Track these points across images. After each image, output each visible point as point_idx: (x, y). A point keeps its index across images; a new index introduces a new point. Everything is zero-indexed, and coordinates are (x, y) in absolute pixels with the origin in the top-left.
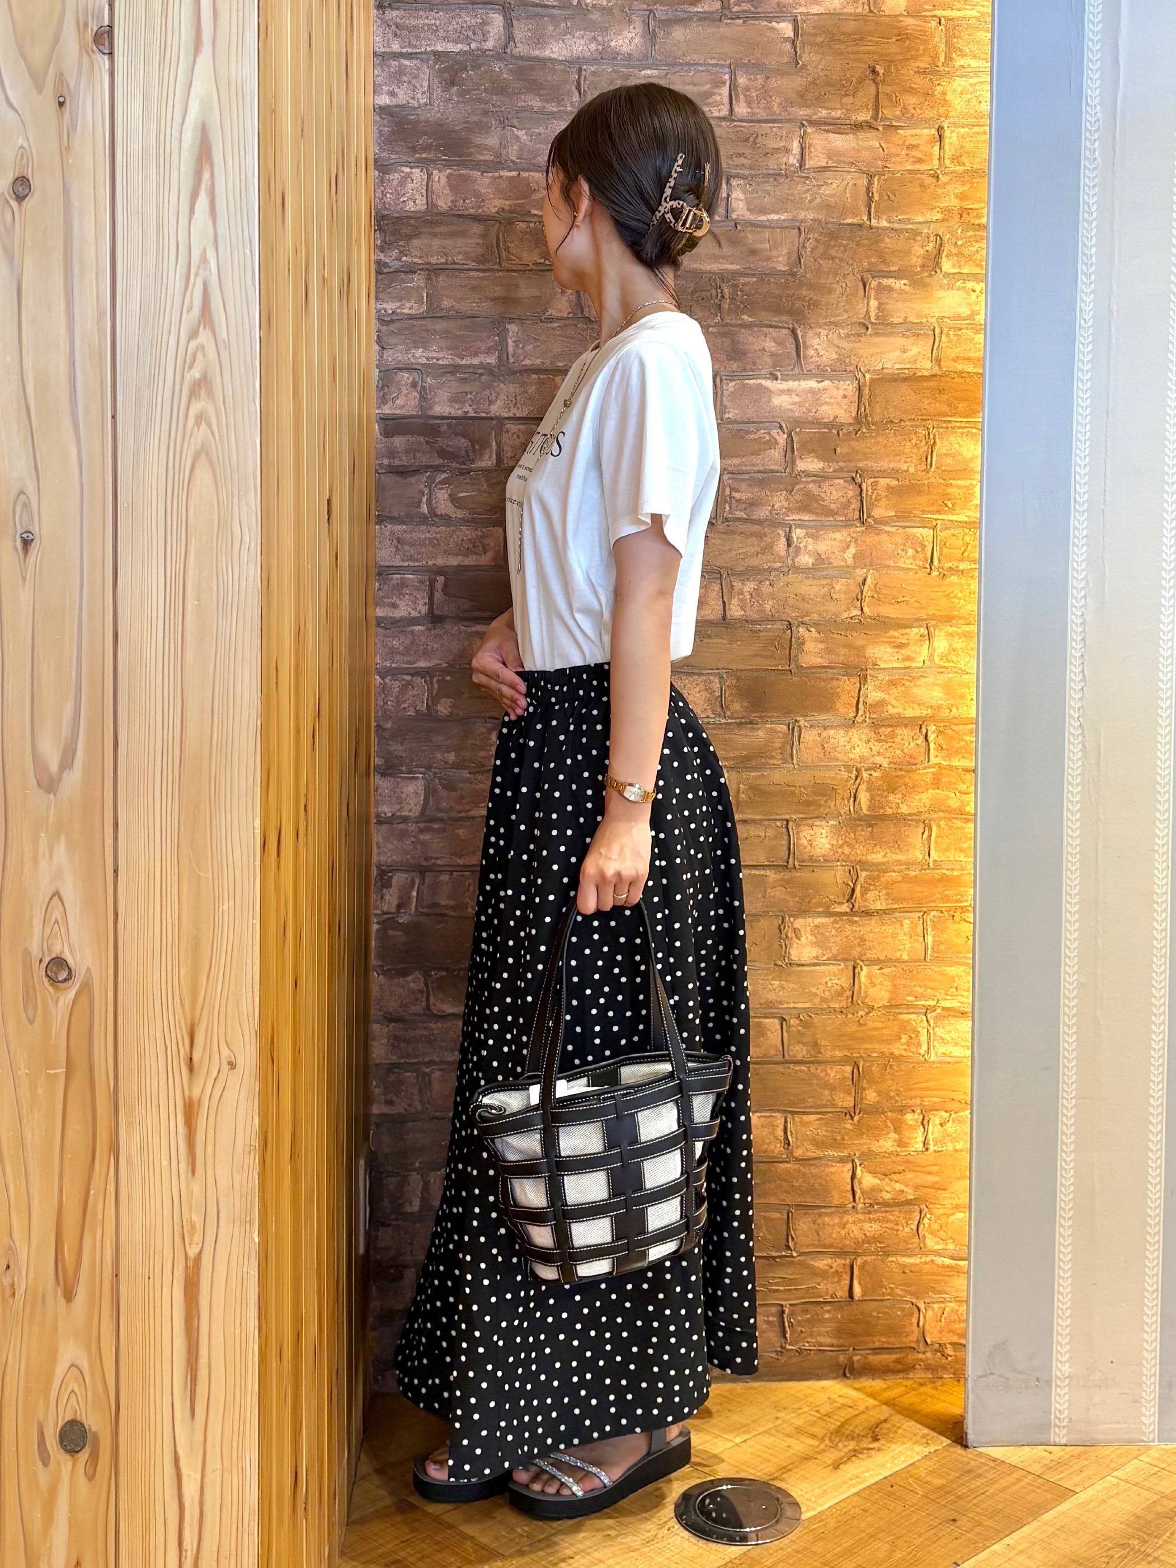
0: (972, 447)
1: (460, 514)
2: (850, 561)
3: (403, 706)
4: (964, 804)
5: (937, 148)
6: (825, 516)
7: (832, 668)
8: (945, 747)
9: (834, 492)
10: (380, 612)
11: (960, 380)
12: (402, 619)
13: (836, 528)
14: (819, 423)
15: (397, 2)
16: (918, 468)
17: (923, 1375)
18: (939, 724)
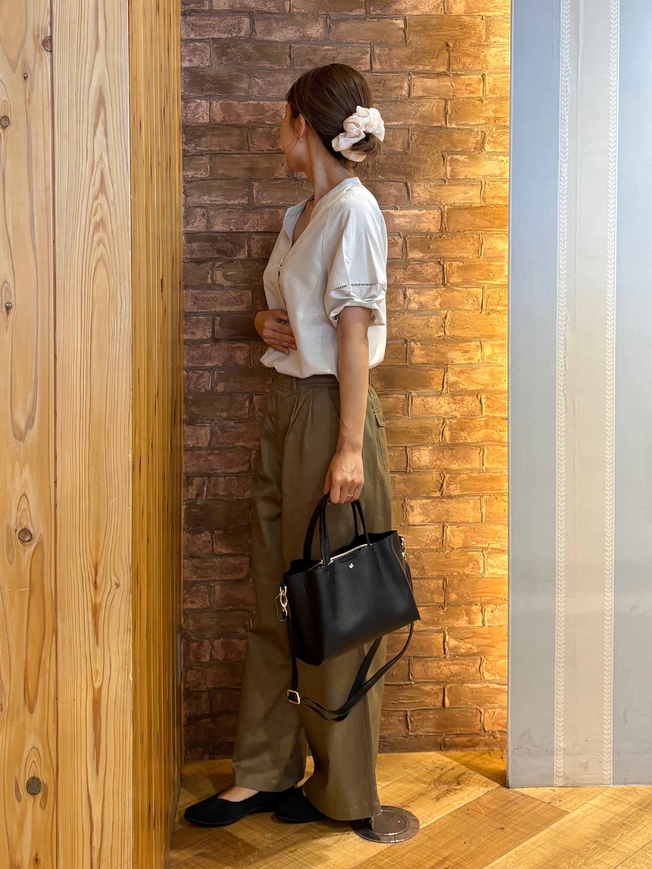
0: (503, 245)
1: (228, 284)
2: (438, 306)
3: (198, 387)
4: (501, 437)
5: (482, 85)
6: (425, 282)
7: (429, 364)
8: (490, 406)
9: (429, 270)
10: (186, 337)
11: (497, 209)
12: (198, 340)
13: (430, 288)
14: (420, 233)
15: (192, 12)
16: (474, 256)
17: (483, 749)
18: (487, 394)
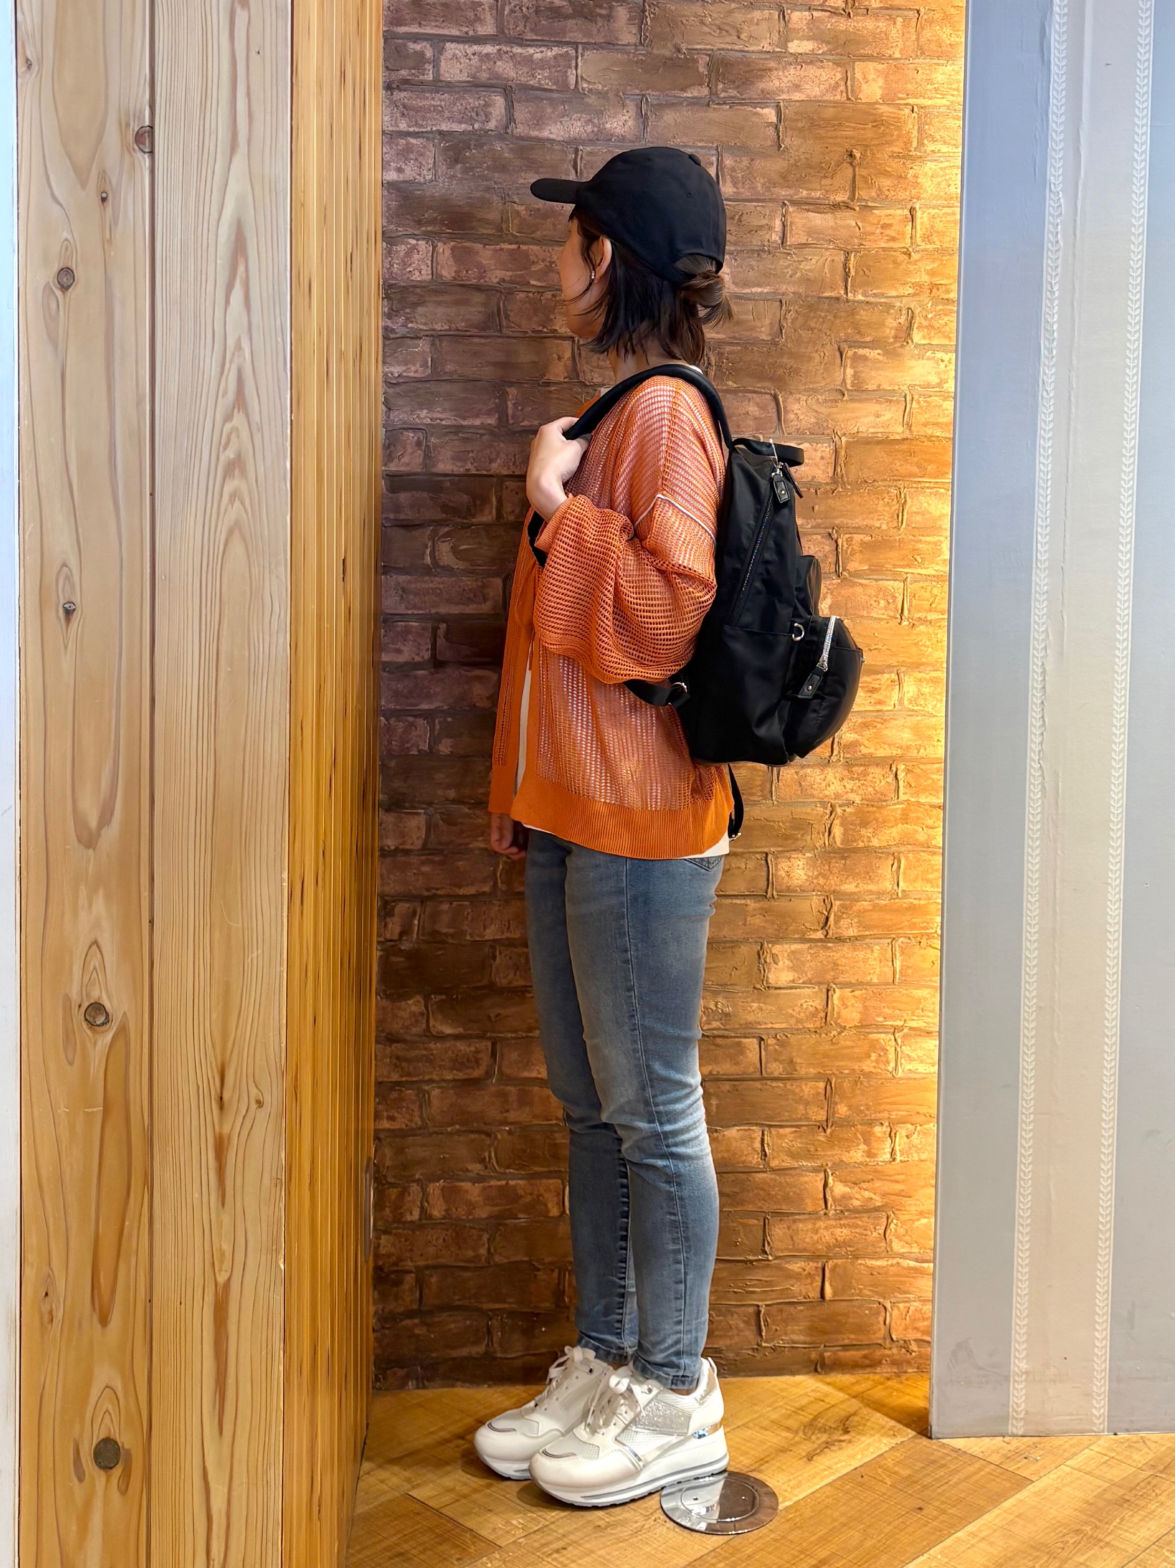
0: (940, 506)
1: (461, 565)
3: (407, 745)
4: (930, 838)
5: (909, 227)
8: (913, 784)
9: (812, 547)
10: (385, 657)
11: (931, 444)
12: (405, 664)
15: (404, 84)
16: (891, 525)
18: (908, 764)
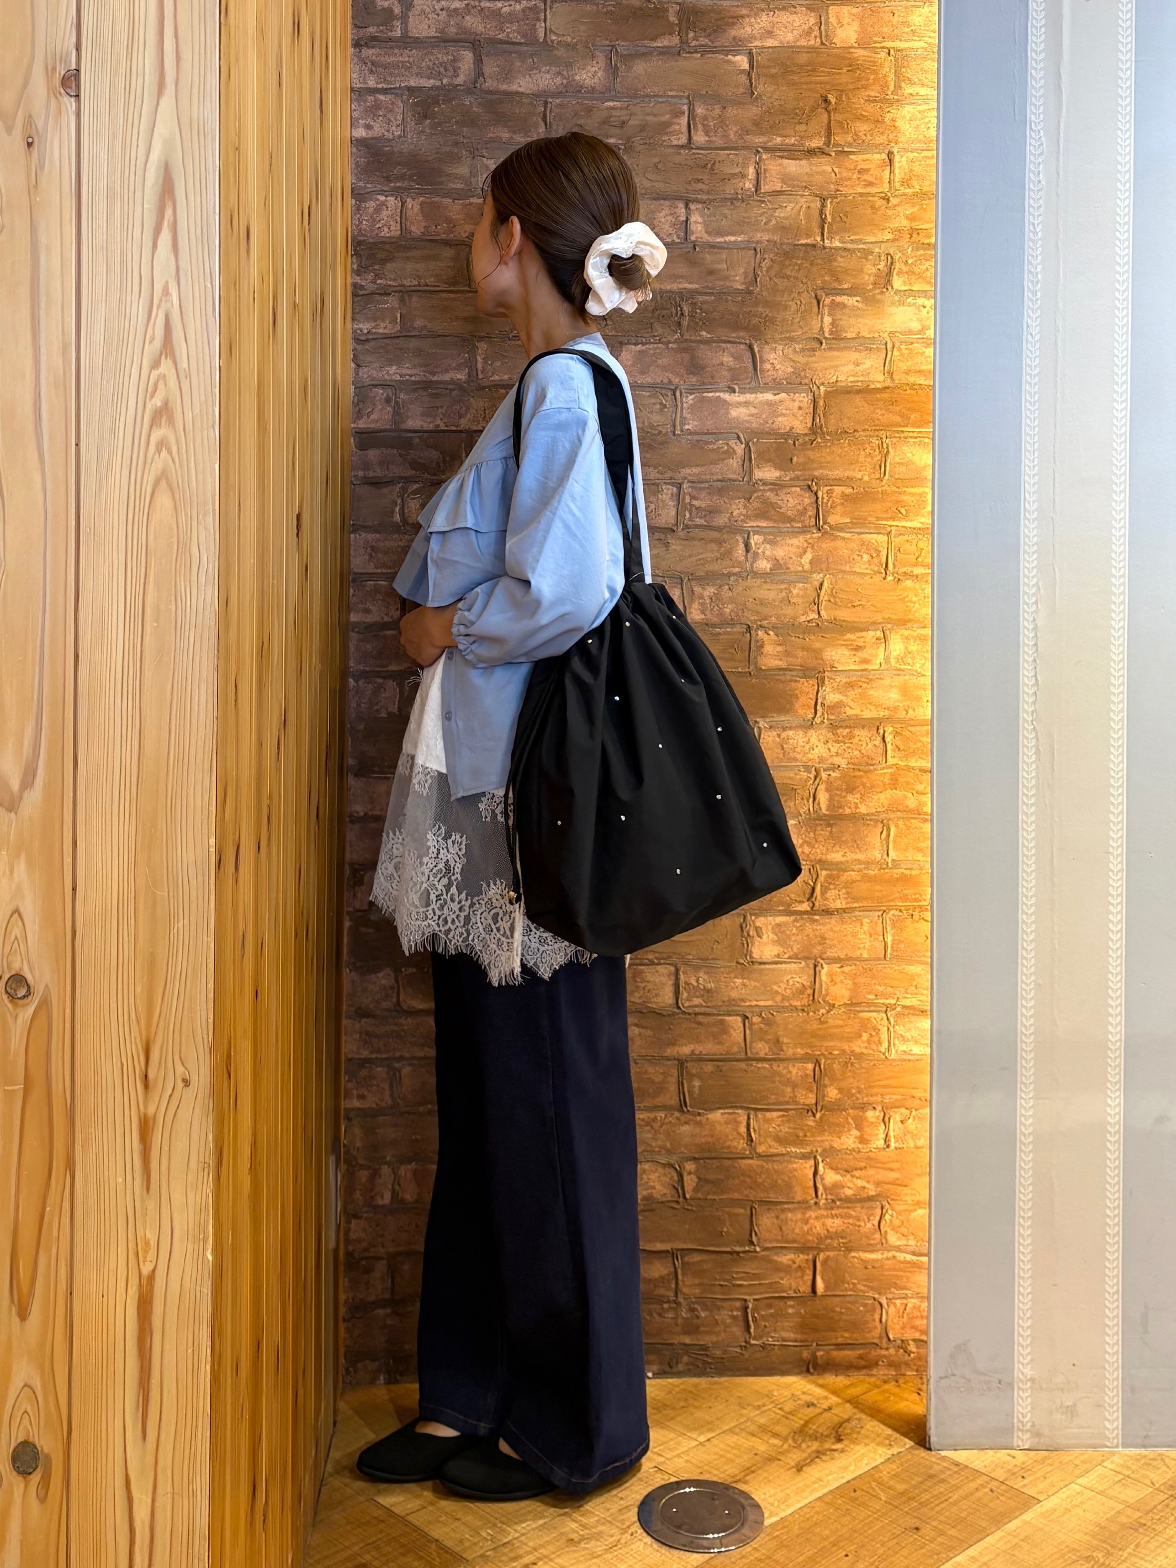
0: (924, 456)
2: (807, 567)
3: (375, 708)
4: (921, 804)
5: (887, 172)
6: (783, 523)
7: (790, 670)
8: (902, 748)
9: (791, 500)
10: (354, 618)
11: (914, 392)
12: (374, 624)
13: (795, 533)
14: (776, 434)
15: (372, 41)
16: (873, 476)
17: (886, 1372)
18: (895, 726)
